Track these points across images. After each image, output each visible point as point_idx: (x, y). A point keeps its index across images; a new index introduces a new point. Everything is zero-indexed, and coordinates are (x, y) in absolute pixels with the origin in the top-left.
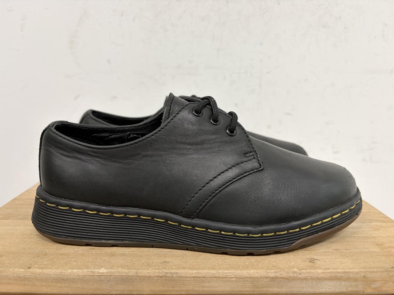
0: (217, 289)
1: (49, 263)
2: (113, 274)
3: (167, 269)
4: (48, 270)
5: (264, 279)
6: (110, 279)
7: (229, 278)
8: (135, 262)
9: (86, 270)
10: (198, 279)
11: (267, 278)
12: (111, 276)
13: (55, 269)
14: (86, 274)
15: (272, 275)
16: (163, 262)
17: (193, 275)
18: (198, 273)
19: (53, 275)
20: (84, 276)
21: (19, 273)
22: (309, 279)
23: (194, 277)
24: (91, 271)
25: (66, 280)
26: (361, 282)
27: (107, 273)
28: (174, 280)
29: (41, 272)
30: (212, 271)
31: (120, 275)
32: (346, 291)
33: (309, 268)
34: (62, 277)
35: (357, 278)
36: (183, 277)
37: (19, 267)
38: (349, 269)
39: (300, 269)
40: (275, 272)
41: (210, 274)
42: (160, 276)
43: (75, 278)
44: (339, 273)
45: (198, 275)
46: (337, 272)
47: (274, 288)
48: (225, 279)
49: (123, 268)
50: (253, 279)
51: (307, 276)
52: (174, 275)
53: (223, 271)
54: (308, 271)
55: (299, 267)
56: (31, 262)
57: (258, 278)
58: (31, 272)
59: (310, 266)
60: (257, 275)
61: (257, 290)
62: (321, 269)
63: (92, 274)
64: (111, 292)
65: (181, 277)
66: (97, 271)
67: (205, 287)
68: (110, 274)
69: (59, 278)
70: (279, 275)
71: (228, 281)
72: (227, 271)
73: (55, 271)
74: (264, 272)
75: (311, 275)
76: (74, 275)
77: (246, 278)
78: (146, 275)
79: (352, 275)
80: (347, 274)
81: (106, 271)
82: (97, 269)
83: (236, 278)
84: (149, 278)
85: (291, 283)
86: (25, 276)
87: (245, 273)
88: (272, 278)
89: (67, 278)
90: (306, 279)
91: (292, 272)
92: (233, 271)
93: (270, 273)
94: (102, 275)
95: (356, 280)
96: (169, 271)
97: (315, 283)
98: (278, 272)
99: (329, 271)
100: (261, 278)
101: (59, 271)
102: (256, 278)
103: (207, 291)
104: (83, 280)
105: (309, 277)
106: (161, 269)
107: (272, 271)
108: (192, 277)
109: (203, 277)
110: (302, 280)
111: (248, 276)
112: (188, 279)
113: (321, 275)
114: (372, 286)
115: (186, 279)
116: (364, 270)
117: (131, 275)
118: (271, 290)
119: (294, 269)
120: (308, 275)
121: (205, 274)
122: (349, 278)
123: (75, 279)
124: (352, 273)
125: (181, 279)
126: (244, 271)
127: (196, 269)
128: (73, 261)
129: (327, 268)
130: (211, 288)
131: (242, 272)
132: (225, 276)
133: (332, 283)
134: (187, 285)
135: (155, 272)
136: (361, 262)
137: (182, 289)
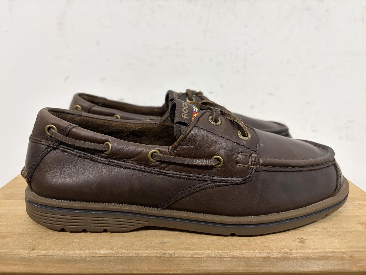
0: (212, 268)
1: (52, 244)
2: (113, 255)
3: (165, 250)
4: (51, 252)
5: (257, 259)
6: (111, 259)
7: (224, 258)
8: (134, 243)
9: (87, 252)
10: (195, 259)
11: (259, 258)
12: (112, 256)
13: (58, 251)
14: (88, 255)
15: (265, 255)
16: (160, 242)
17: (190, 256)
18: (195, 254)
19: (57, 256)
20: (86, 257)
21: (24, 255)
22: (299, 258)
23: (190, 258)
24: (93, 252)
25: (69, 261)
26: (348, 261)
27: (108, 254)
28: (172, 260)
29: (44, 254)
30: (208, 252)
31: (120, 256)
32: (333, 269)
33: (299, 248)
34: (65, 258)
35: (344, 257)
36: (181, 257)
37: (23, 249)
38: (336, 249)
39: (291, 250)
40: (267, 252)
41: (206, 255)
42: (158, 257)
43: (78, 258)
44: (327, 253)
45: (194, 256)
46: (325, 252)
47: (267, 267)
48: (220, 259)
49: (123, 249)
50: (246, 259)
51: (297, 256)
52: (172, 256)
53: (218, 251)
54: (299, 251)
55: (290, 247)
56: (35, 244)
57: (251, 258)
58: (35, 254)
59: (300, 246)
60: (250, 255)
61: (250, 269)
62: (311, 249)
63: (93, 255)
64: (112, 271)
65: (178, 257)
66: (98, 252)
67: (201, 267)
68: (111, 255)
69: (62, 259)
70: (271, 255)
71: (222, 260)
72: (222, 252)
73: (58, 252)
74: (257, 252)
75: (301, 255)
76: (77, 256)
77: (239, 258)
78: (145, 256)
79: (339, 255)
80: (335, 254)
81: (106, 252)
82: (98, 250)
83: (230, 258)
84: (148, 258)
85: (283, 263)
86: (30, 258)
87: (239, 253)
88: (265, 258)
89: (70, 259)
90: (296, 259)
91: (284, 252)
92: (228, 252)
93: (262, 253)
94: (103, 256)
95: (343, 259)
96: (167, 252)
97: (305, 263)
98: (270, 252)
99: (318, 251)
100: (254, 258)
101: (62, 252)
102: (249, 258)
103: (203, 270)
104: (85, 260)
105: (299, 256)
106: (159, 250)
107: (264, 251)
108: (188, 258)
109: (199, 257)
110: (293, 260)
111: (242, 256)
112: (185, 259)
113: (311, 255)
114: (358, 265)
115: (183, 260)
116: (350, 250)
117: (130, 256)
118: (263, 269)
119: (285, 250)
120: (299, 255)
121: (201, 254)
122: (337, 258)
123: (78, 260)
124: (339, 252)
125: (179, 259)
126: (238, 251)
127: (192, 249)
128: (75, 242)
129: (317, 248)
130: (207, 267)
131: (236, 252)
132: (219, 257)
133: (321, 262)
134: (184, 265)
135: (154, 253)
136: (348, 242)
137: (180, 268)
